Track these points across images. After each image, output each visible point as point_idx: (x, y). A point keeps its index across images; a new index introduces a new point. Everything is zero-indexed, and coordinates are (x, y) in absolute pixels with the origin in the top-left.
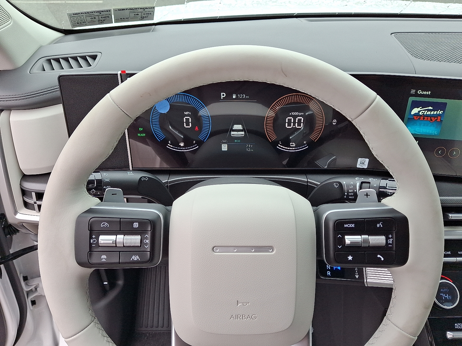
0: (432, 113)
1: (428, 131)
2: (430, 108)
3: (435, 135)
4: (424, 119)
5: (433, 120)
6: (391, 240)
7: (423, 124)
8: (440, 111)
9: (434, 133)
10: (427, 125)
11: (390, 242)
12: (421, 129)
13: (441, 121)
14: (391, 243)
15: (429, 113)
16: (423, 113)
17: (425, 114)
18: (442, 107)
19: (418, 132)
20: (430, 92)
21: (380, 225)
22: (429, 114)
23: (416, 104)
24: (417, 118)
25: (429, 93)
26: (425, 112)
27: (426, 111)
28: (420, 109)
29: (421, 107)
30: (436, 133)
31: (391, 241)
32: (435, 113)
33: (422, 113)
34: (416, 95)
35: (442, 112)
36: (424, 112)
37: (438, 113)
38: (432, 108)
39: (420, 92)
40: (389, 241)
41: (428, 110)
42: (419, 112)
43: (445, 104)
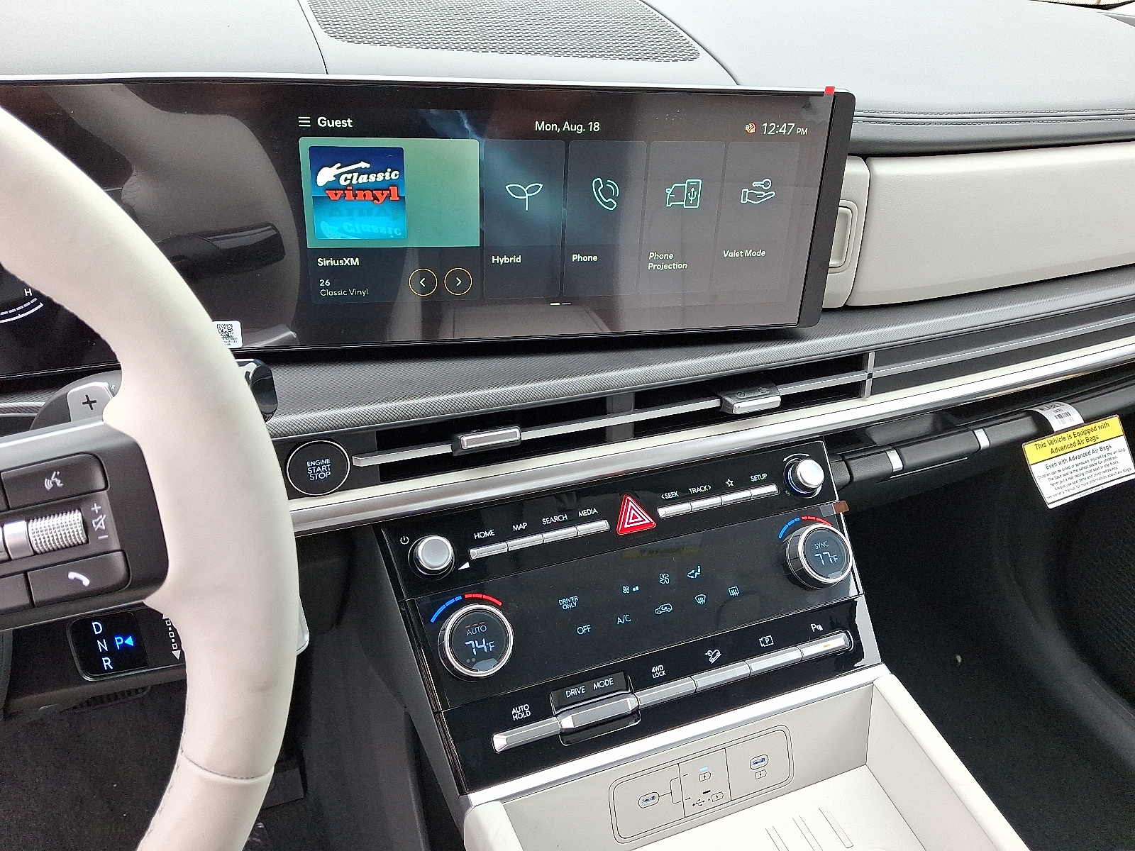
0: (372, 178)
1: (375, 229)
2: (363, 165)
3: (397, 239)
4: (355, 196)
5: (381, 199)
6: (102, 518)
7: (356, 212)
8: (391, 173)
9: (393, 234)
10: (369, 214)
11: (99, 525)
12: (357, 226)
13: (402, 199)
14: (104, 527)
15: (363, 179)
16: (348, 182)
17: (354, 182)
18: (394, 159)
19: (350, 234)
20: (349, 121)
21: (54, 483)
22: (365, 181)
23: (322, 158)
24: (336, 194)
25: (347, 123)
26: (352, 177)
27: (356, 175)
28: (338, 168)
29: (339, 165)
30: (398, 232)
31: (102, 521)
32: (380, 177)
33: (346, 180)
34: (315, 131)
35: (396, 175)
36: (349, 176)
37: (387, 178)
38: (368, 166)
39: (322, 122)
40: (96, 524)
41: (361, 172)
42: (338, 177)
43: (399, 152)
